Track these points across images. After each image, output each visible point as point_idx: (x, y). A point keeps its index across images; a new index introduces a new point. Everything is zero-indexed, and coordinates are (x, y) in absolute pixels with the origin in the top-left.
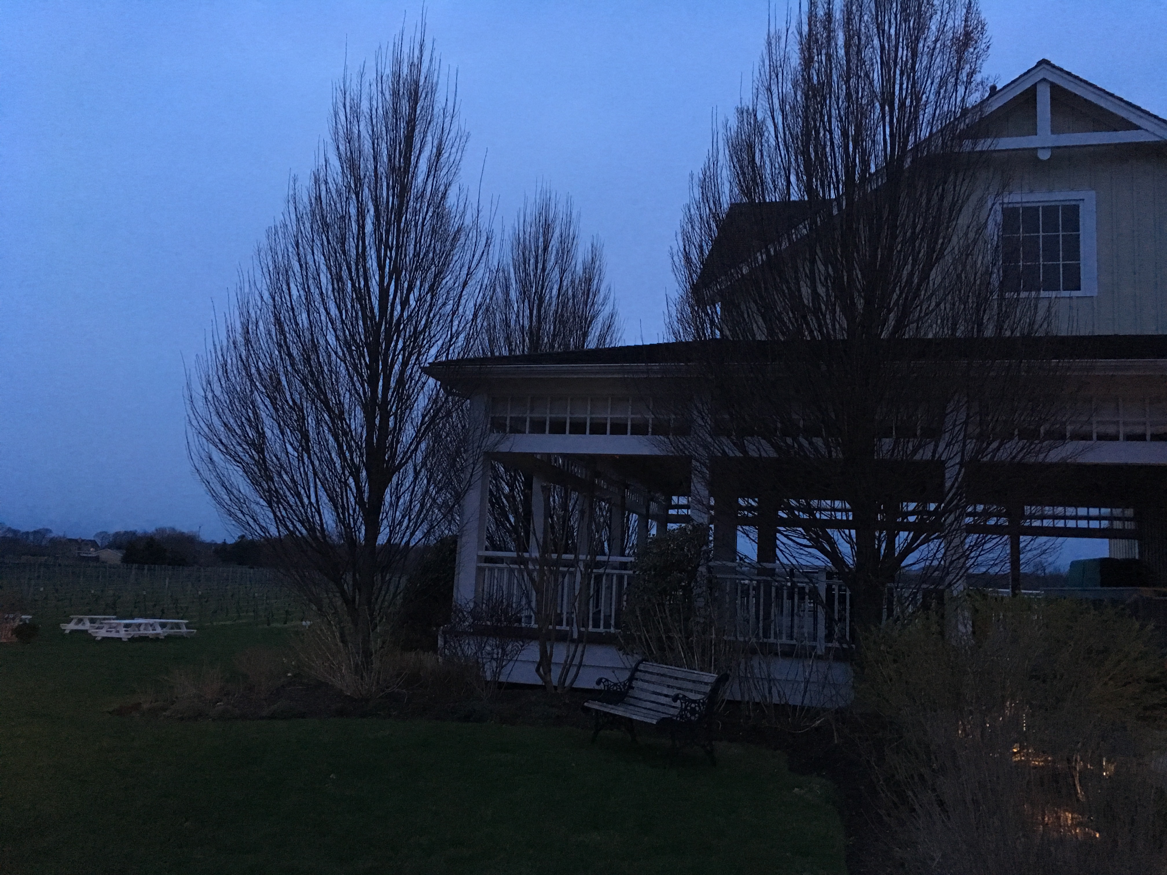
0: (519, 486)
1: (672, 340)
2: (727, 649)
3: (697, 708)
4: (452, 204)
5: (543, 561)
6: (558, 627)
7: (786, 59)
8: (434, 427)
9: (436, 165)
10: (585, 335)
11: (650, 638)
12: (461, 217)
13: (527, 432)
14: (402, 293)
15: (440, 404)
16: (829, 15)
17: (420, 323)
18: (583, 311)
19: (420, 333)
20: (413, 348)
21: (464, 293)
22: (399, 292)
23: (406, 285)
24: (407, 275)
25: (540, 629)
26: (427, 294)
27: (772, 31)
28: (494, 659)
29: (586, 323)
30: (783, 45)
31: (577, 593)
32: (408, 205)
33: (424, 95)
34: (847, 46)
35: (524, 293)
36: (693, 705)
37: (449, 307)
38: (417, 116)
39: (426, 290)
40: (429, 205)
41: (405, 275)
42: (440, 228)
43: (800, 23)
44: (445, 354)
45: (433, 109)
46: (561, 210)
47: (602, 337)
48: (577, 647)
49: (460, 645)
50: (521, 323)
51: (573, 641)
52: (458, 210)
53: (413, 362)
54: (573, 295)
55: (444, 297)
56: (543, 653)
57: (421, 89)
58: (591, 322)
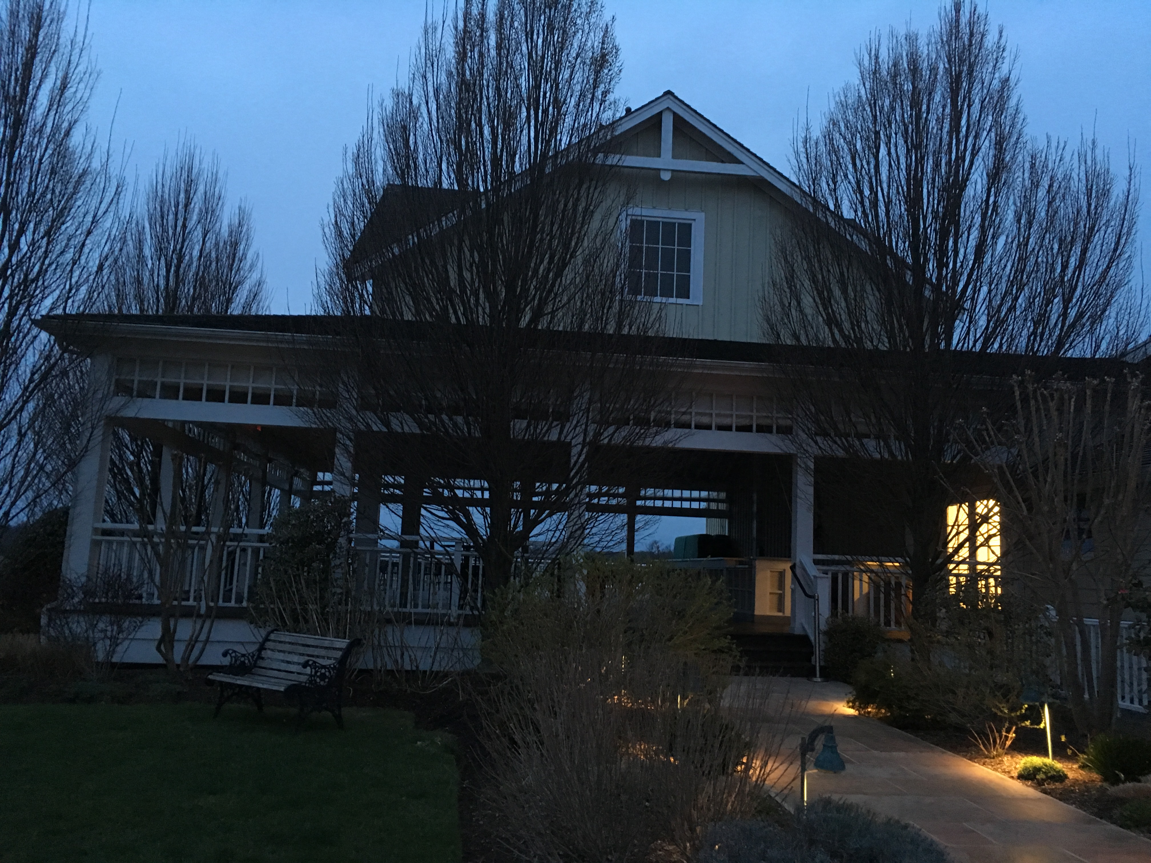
0: (147, 455)
1: (321, 312)
2: (362, 617)
3: (327, 674)
4: (77, 144)
5: (170, 533)
6: (184, 603)
7: (441, 49)
8: (45, 386)
9: (59, 101)
10: (229, 301)
11: (284, 609)
12: (88, 158)
13: (158, 396)
14: (11, 235)
15: (53, 361)
16: (483, 15)
17: (32, 270)
18: (227, 275)
19: (33, 281)
20: (23, 297)
21: (87, 242)
22: (7, 233)
23: (17, 226)
24: (19, 216)
25: (163, 604)
26: (42, 238)
27: (430, 21)
28: (108, 638)
29: (230, 289)
30: (439, 35)
31: (206, 566)
32: (23, 138)
33: (48, 21)
34: (499, 47)
35: (160, 250)
36: (323, 671)
37: (69, 256)
38: (39, 43)
39: (41, 235)
40: (49, 142)
41: (16, 215)
42: (62, 167)
43: (456, 18)
44: (62, 306)
45: (58, 38)
46: (206, 167)
47: (248, 305)
48: (204, 622)
49: (67, 623)
50: (156, 282)
51: (199, 616)
52: (84, 151)
53: (22, 312)
54: (217, 257)
55: (63, 244)
56: (166, 629)
57: (45, 14)
58: (236, 287)
